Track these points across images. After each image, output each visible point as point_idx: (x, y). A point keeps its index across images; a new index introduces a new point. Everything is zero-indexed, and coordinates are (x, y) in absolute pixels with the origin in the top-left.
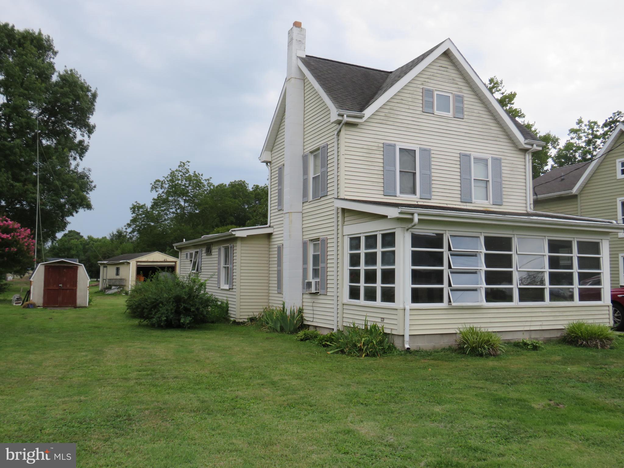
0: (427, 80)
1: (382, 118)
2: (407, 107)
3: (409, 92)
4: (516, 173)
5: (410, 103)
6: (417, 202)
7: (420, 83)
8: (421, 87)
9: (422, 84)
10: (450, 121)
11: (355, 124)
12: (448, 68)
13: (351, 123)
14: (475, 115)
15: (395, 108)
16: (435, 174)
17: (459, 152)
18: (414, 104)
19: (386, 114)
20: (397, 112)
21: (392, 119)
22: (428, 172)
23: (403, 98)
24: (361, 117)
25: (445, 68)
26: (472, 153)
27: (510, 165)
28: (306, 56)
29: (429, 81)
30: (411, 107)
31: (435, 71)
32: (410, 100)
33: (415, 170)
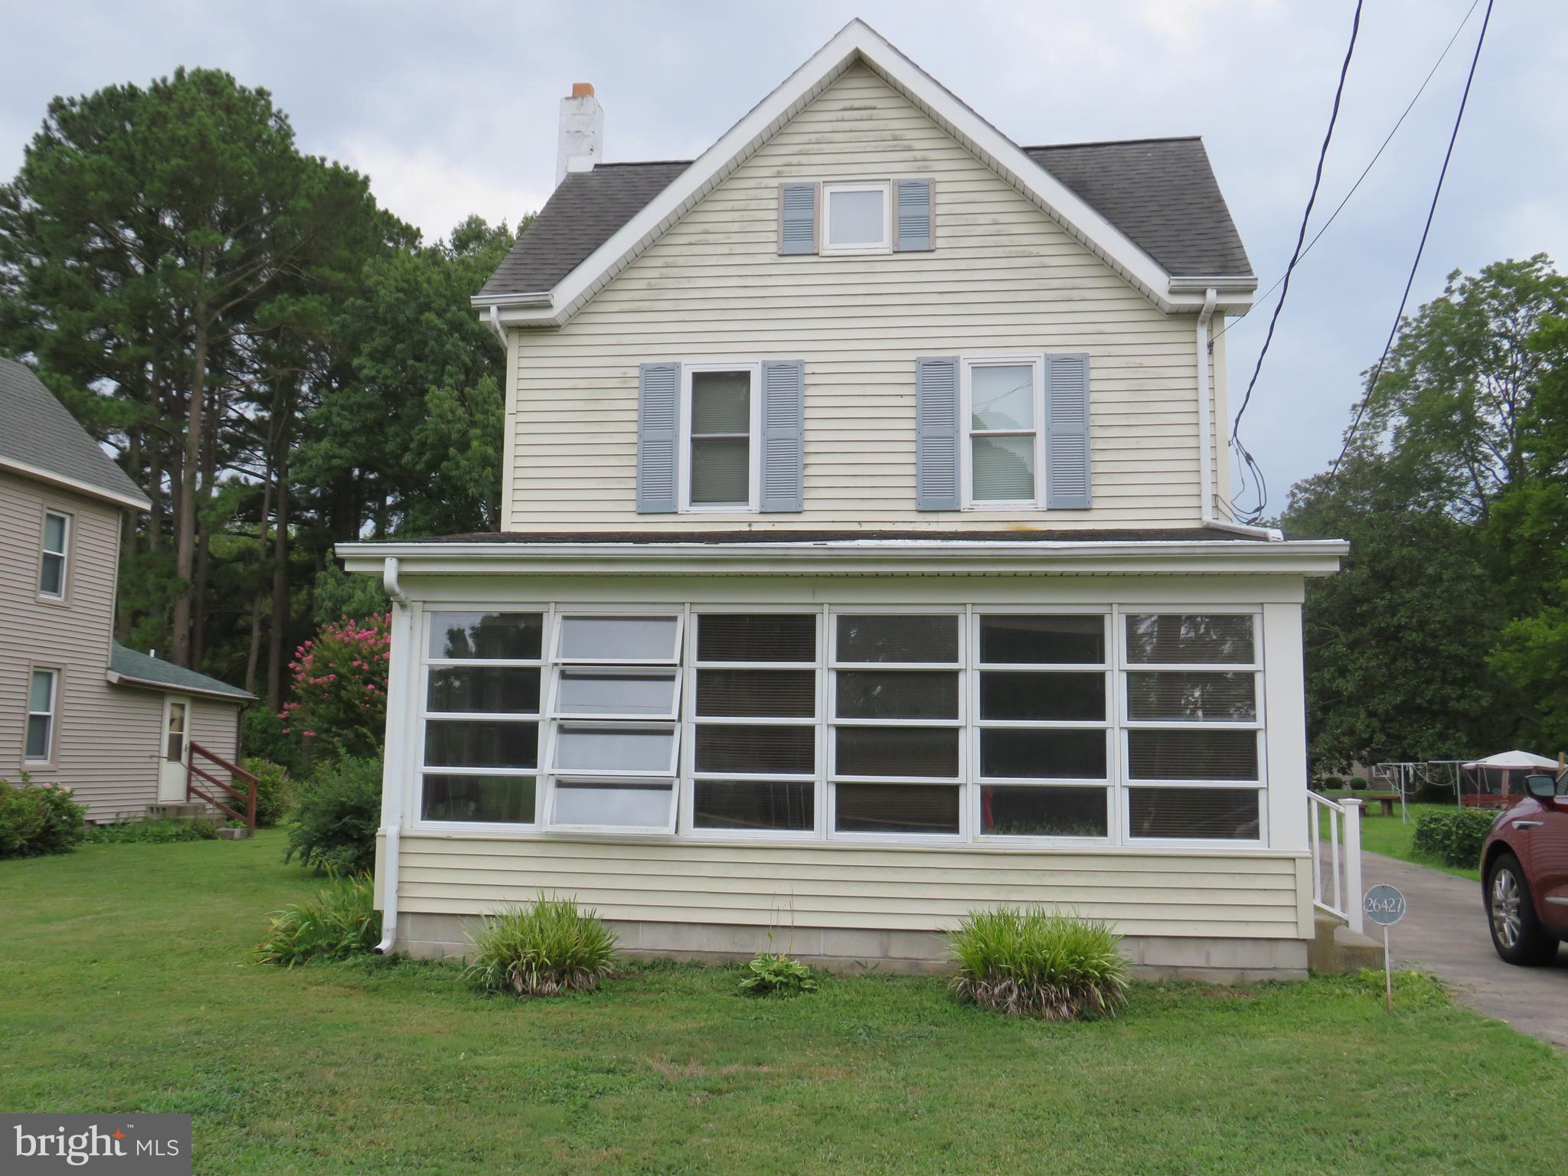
0: (795, 160)
1: (637, 295)
2: (725, 250)
3: (729, 205)
4: (1153, 396)
5: (735, 238)
6: (750, 524)
7: (773, 171)
8: (775, 182)
9: (779, 175)
10: (879, 267)
11: (552, 327)
12: (874, 108)
13: (543, 324)
14: (979, 230)
15: (681, 261)
16: (817, 432)
17: (913, 356)
18: (749, 238)
19: (653, 281)
20: (687, 272)
21: (671, 295)
22: (791, 432)
23: (709, 227)
24: (548, 306)
25: (866, 108)
26: (963, 354)
27: (1129, 373)
28: (596, 166)
29: (804, 159)
30: (738, 249)
31: (828, 127)
32: (736, 227)
33: (746, 427)
